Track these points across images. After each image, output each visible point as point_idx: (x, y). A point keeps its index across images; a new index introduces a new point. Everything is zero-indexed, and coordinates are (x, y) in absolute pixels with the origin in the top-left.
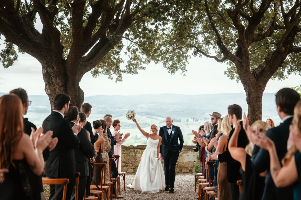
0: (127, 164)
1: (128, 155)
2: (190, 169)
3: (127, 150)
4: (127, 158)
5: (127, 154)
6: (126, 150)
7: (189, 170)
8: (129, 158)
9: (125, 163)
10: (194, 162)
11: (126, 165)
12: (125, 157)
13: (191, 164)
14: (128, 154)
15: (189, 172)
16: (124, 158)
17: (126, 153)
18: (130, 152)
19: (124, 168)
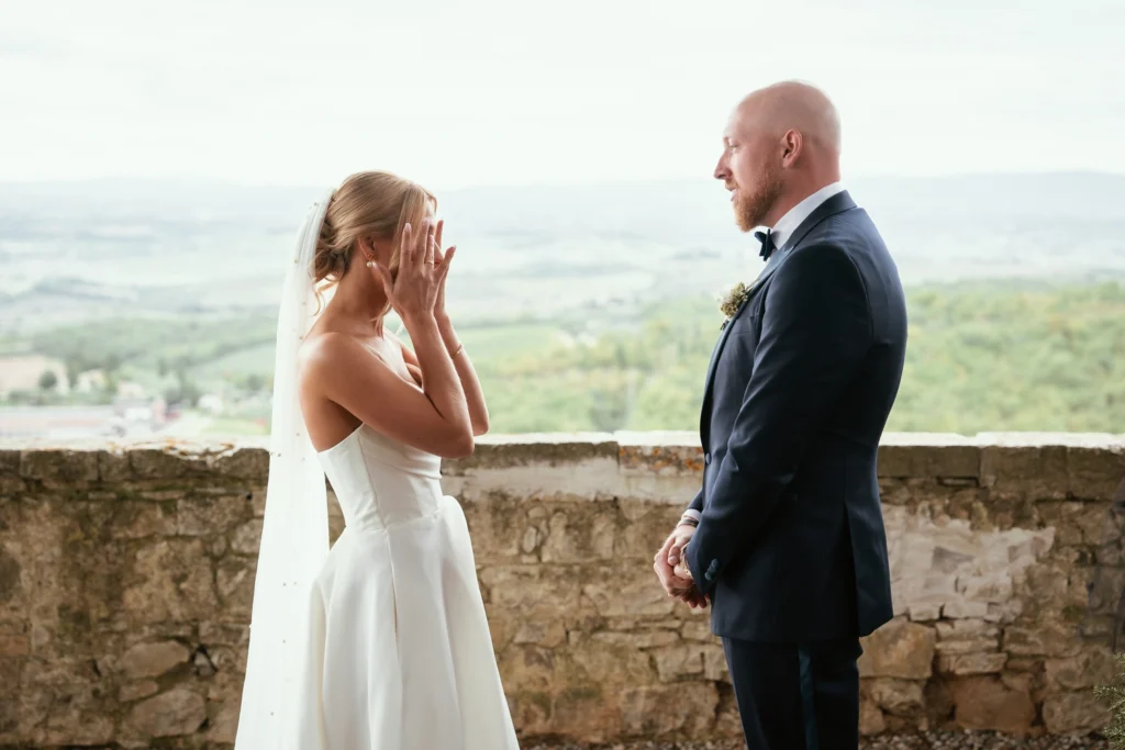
0: (203, 649)
1: (215, 559)
2: (898, 698)
3: (204, 501)
4: (204, 587)
5: (208, 542)
6: (190, 496)
7: (885, 712)
8: (226, 590)
9: (181, 640)
10: (944, 629)
11: (201, 660)
12: (178, 580)
13: (902, 644)
14: (217, 548)
15: (888, 732)
16: (169, 589)
17: (187, 539)
18: (233, 527)
19: (170, 695)
